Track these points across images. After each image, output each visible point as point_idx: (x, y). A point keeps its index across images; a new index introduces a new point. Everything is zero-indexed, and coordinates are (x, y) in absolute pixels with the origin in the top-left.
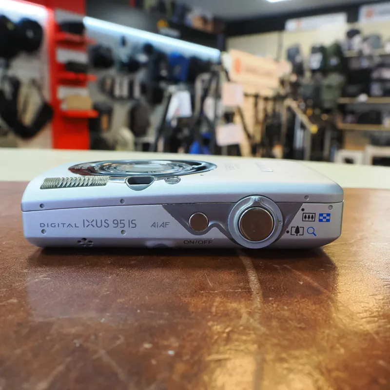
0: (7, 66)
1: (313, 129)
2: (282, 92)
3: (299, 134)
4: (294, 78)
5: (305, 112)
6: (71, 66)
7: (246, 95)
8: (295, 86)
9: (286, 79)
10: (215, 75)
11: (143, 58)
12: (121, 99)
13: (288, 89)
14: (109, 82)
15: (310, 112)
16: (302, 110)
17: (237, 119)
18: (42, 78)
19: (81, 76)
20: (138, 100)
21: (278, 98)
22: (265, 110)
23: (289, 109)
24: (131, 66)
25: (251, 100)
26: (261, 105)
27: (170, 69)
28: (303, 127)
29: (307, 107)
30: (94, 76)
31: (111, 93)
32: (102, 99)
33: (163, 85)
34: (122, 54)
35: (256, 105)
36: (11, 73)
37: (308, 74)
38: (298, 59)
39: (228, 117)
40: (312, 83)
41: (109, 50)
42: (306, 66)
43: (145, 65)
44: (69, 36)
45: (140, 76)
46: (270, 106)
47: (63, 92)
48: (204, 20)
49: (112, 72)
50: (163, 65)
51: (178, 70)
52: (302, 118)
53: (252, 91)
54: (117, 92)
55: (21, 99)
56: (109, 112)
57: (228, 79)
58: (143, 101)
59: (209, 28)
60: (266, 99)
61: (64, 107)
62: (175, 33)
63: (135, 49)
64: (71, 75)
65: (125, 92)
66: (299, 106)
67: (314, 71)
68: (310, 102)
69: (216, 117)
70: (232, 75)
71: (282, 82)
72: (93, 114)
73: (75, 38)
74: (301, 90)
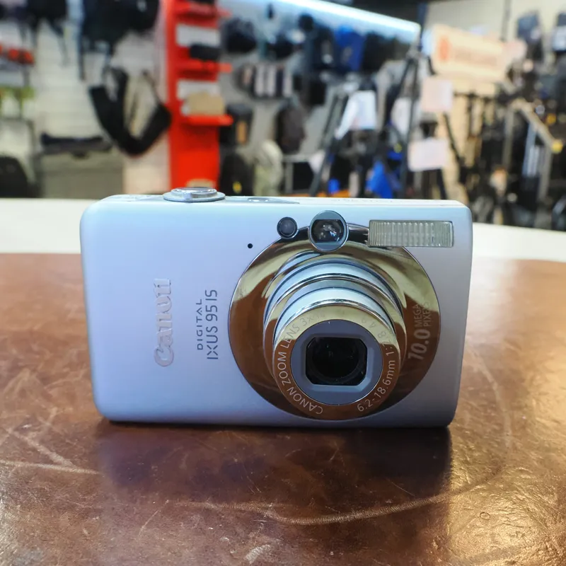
0: (111, 52)
1: (556, 146)
2: (510, 88)
3: (532, 154)
4: (528, 66)
5: (543, 120)
6: (197, 51)
7: (456, 95)
8: (530, 77)
9: (516, 67)
10: (412, 64)
11: (297, 37)
12: (265, 97)
13: (519, 83)
14: (248, 73)
15: (551, 119)
16: (539, 116)
17: (441, 130)
18: (157, 69)
19: (211, 66)
20: (289, 100)
21: (503, 99)
22: (483, 117)
23: (519, 114)
24: (281, 49)
25: (462, 103)
26: (478, 108)
27: (337, 53)
28: (539, 142)
29: (547, 111)
30: (228, 65)
31: (251, 90)
32: (238, 98)
33: (325, 76)
34: (268, 32)
35: (470, 109)
36: (115, 62)
37: (549, 58)
38: (535, 35)
39: (428, 129)
40: (555, 72)
41: (249, 25)
42: (546, 45)
43: (300, 47)
45: (293, 64)
46: (490, 110)
47: (185, 89)
49: (253, 58)
50: (326, 46)
51: (348, 53)
52: (538, 128)
53: (465, 88)
54: (260, 88)
55: (129, 99)
56: (248, 118)
57: (432, 72)
58: (296, 101)
60: (487, 100)
61: (186, 110)
63: (287, 24)
64: (196, 64)
65: (271, 88)
66: (535, 111)
67: (559, 54)
68: (552, 104)
69: (411, 129)
70: (437, 65)
71: (511, 74)
72: (225, 121)
73: (204, 9)
74: (539, 86)
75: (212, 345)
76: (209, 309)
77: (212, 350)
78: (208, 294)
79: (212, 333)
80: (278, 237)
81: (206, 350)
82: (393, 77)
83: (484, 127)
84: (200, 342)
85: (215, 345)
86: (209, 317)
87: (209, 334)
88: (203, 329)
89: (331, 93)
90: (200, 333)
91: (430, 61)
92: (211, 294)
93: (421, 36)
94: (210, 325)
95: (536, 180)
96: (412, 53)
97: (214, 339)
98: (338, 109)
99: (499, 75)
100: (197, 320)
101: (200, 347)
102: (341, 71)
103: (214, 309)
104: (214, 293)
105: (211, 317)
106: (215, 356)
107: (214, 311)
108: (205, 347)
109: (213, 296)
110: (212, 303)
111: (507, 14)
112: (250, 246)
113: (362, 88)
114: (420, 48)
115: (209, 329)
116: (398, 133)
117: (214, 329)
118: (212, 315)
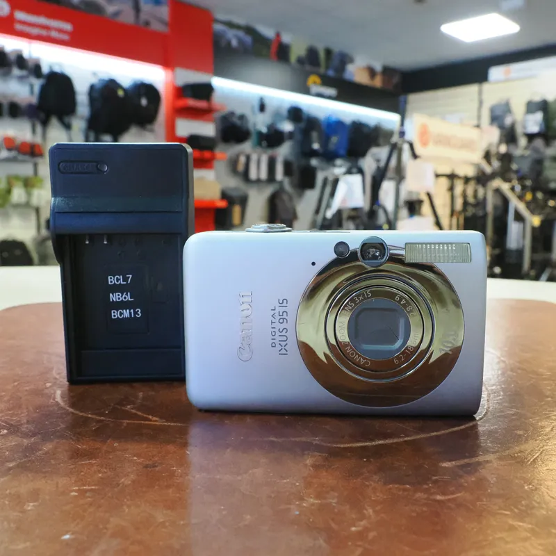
1: (536, 221)
2: (488, 169)
3: (514, 228)
4: (503, 149)
5: (521, 198)
7: (437, 176)
8: (506, 159)
9: (492, 150)
10: (395, 148)
11: (287, 127)
12: (258, 181)
13: (496, 164)
14: (242, 159)
15: (529, 197)
16: (517, 194)
17: (426, 208)
19: (207, 154)
20: (281, 183)
21: (482, 179)
22: (464, 195)
23: (498, 191)
24: (272, 138)
25: (444, 182)
26: (459, 187)
27: (325, 141)
28: (519, 217)
29: (524, 188)
30: (224, 153)
31: (245, 175)
32: (233, 183)
33: (314, 162)
34: (260, 123)
35: (451, 189)
37: (523, 142)
38: (508, 121)
39: (413, 207)
40: (529, 153)
41: (243, 117)
42: (519, 130)
43: (291, 135)
44: (191, 102)
45: (284, 151)
46: (470, 189)
48: (372, 72)
49: (247, 147)
50: (315, 135)
51: (334, 141)
52: (516, 204)
53: (447, 170)
54: (253, 175)
56: (243, 201)
57: (415, 156)
59: (378, 82)
60: (467, 180)
62: (332, 91)
63: (277, 115)
65: (264, 175)
66: (513, 189)
67: (531, 137)
68: (528, 183)
69: (397, 207)
70: (419, 149)
71: (487, 156)
72: (222, 204)
73: (201, 104)
74: (514, 166)
75: (283, 344)
76: (281, 314)
77: (283, 347)
78: (281, 302)
79: (283, 333)
80: (334, 256)
81: (278, 347)
82: (378, 161)
83: (466, 204)
84: (274, 341)
85: (284, 343)
86: (281, 321)
87: (280, 334)
88: (277, 330)
89: (320, 177)
90: (273, 334)
91: (411, 146)
92: (283, 302)
93: (402, 124)
94: (282, 327)
95: (520, 252)
96: (395, 139)
97: (285, 338)
98: (328, 190)
99: (477, 157)
100: (272, 323)
101: (274, 345)
102: (329, 157)
103: (285, 314)
104: (285, 301)
105: (283, 320)
106: (285, 352)
107: (285, 316)
108: (278, 345)
109: (285, 304)
110: (284, 309)
111: (481, 103)
112: (313, 264)
113: (349, 172)
114: (402, 134)
115: (281, 330)
116: (385, 211)
117: (285, 330)
118: (283, 319)
